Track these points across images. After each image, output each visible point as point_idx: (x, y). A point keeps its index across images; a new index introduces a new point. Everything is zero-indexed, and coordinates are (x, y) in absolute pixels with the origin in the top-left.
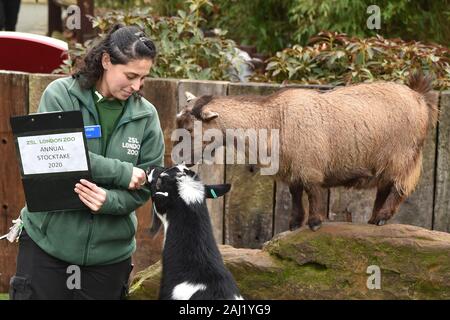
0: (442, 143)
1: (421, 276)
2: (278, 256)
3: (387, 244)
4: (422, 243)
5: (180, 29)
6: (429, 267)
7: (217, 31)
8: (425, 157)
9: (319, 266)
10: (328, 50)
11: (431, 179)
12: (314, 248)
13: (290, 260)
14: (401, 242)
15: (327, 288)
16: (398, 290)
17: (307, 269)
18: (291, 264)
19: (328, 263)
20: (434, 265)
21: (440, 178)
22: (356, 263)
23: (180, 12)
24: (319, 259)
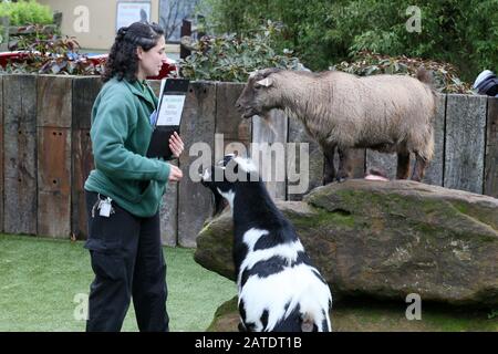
0: (449, 132)
1: (423, 219)
2: (313, 205)
3: (396, 195)
4: (422, 194)
5: (257, 48)
6: (428, 213)
7: (286, 51)
8: (436, 142)
9: (345, 213)
10: (367, 64)
11: (441, 159)
12: (341, 199)
13: (322, 208)
14: (407, 193)
15: (350, 229)
16: (405, 231)
17: (336, 214)
18: (324, 211)
19: (351, 210)
20: (431, 211)
21: (447, 157)
22: (372, 210)
23: (257, 35)
24: (344, 207)
